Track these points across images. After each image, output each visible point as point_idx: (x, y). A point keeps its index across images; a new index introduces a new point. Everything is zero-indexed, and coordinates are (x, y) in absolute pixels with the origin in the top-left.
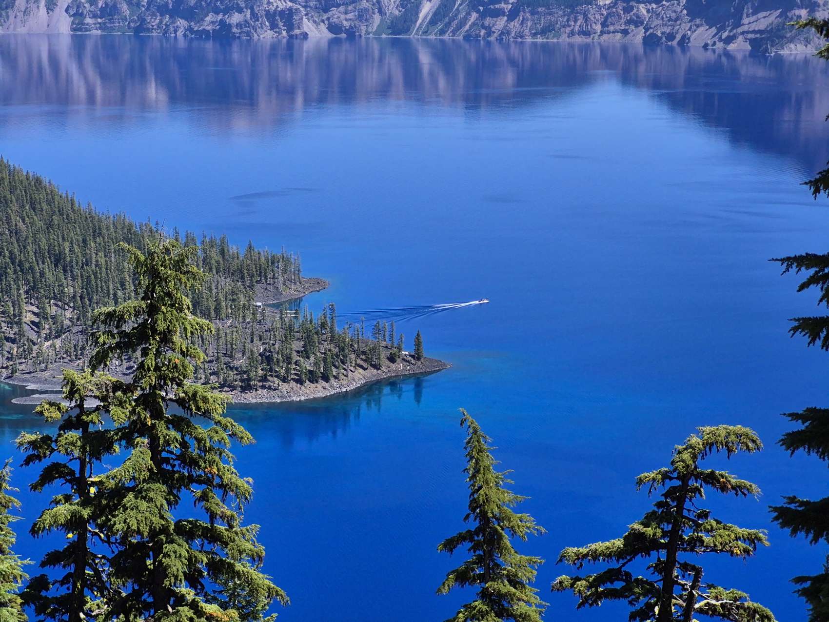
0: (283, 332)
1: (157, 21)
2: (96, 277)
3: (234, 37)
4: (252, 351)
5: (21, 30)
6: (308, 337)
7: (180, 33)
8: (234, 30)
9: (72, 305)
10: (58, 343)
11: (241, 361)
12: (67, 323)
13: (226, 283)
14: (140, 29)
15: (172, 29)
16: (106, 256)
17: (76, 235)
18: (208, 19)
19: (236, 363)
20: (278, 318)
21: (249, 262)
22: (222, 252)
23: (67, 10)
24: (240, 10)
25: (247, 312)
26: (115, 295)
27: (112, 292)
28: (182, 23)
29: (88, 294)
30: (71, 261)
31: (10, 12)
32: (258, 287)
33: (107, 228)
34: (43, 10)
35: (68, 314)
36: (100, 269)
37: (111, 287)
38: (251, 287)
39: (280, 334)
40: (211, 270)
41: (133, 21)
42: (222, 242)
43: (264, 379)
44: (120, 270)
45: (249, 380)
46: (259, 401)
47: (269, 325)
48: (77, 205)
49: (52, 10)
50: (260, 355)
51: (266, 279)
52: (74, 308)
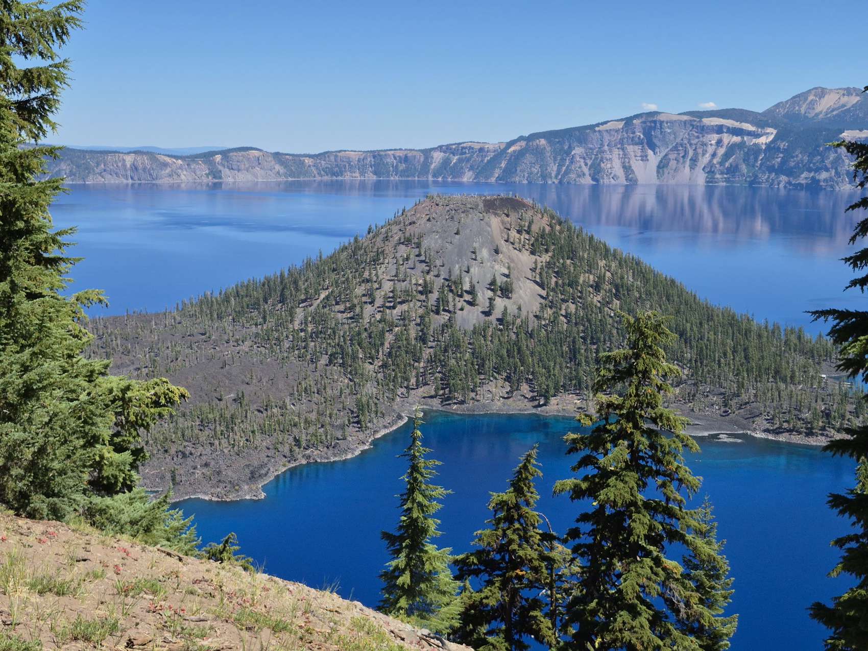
0: (840, 397)
1: (766, 177)
2: (707, 348)
3: (821, 189)
4: (815, 409)
5: (672, 182)
6: (859, 402)
7: (782, 186)
8: (822, 183)
9: (689, 365)
10: (677, 390)
11: (807, 415)
12: (684, 377)
13: (801, 360)
14: (753, 183)
15: (776, 182)
16: (715, 334)
17: (695, 319)
18: (803, 176)
19: (803, 416)
20: (837, 387)
21: (818, 346)
22: (799, 338)
23: (703, 169)
24: (827, 170)
25: (814, 381)
26: (719, 361)
27: (717, 359)
28: (783, 178)
29: (700, 359)
30: (691, 336)
31: (665, 169)
32: (823, 364)
33: (718, 316)
34: (687, 169)
35: (686, 372)
36: (710, 343)
37: (717, 355)
38: (819, 363)
39: (838, 398)
40: (790, 350)
41: (749, 177)
42: (800, 331)
43: (823, 429)
44: (724, 344)
45: (812, 428)
46: (818, 444)
47: (830, 391)
48: (698, 298)
49: (694, 169)
50: (822, 412)
51: (830, 359)
52: (690, 368)
